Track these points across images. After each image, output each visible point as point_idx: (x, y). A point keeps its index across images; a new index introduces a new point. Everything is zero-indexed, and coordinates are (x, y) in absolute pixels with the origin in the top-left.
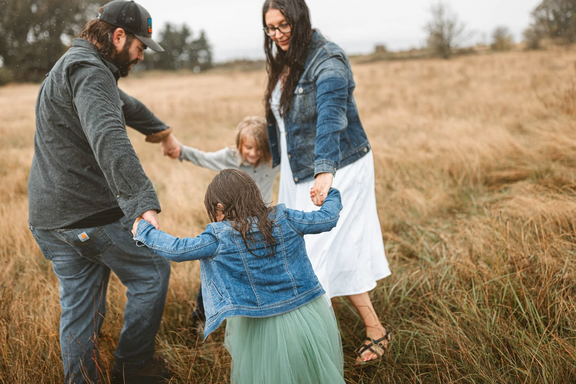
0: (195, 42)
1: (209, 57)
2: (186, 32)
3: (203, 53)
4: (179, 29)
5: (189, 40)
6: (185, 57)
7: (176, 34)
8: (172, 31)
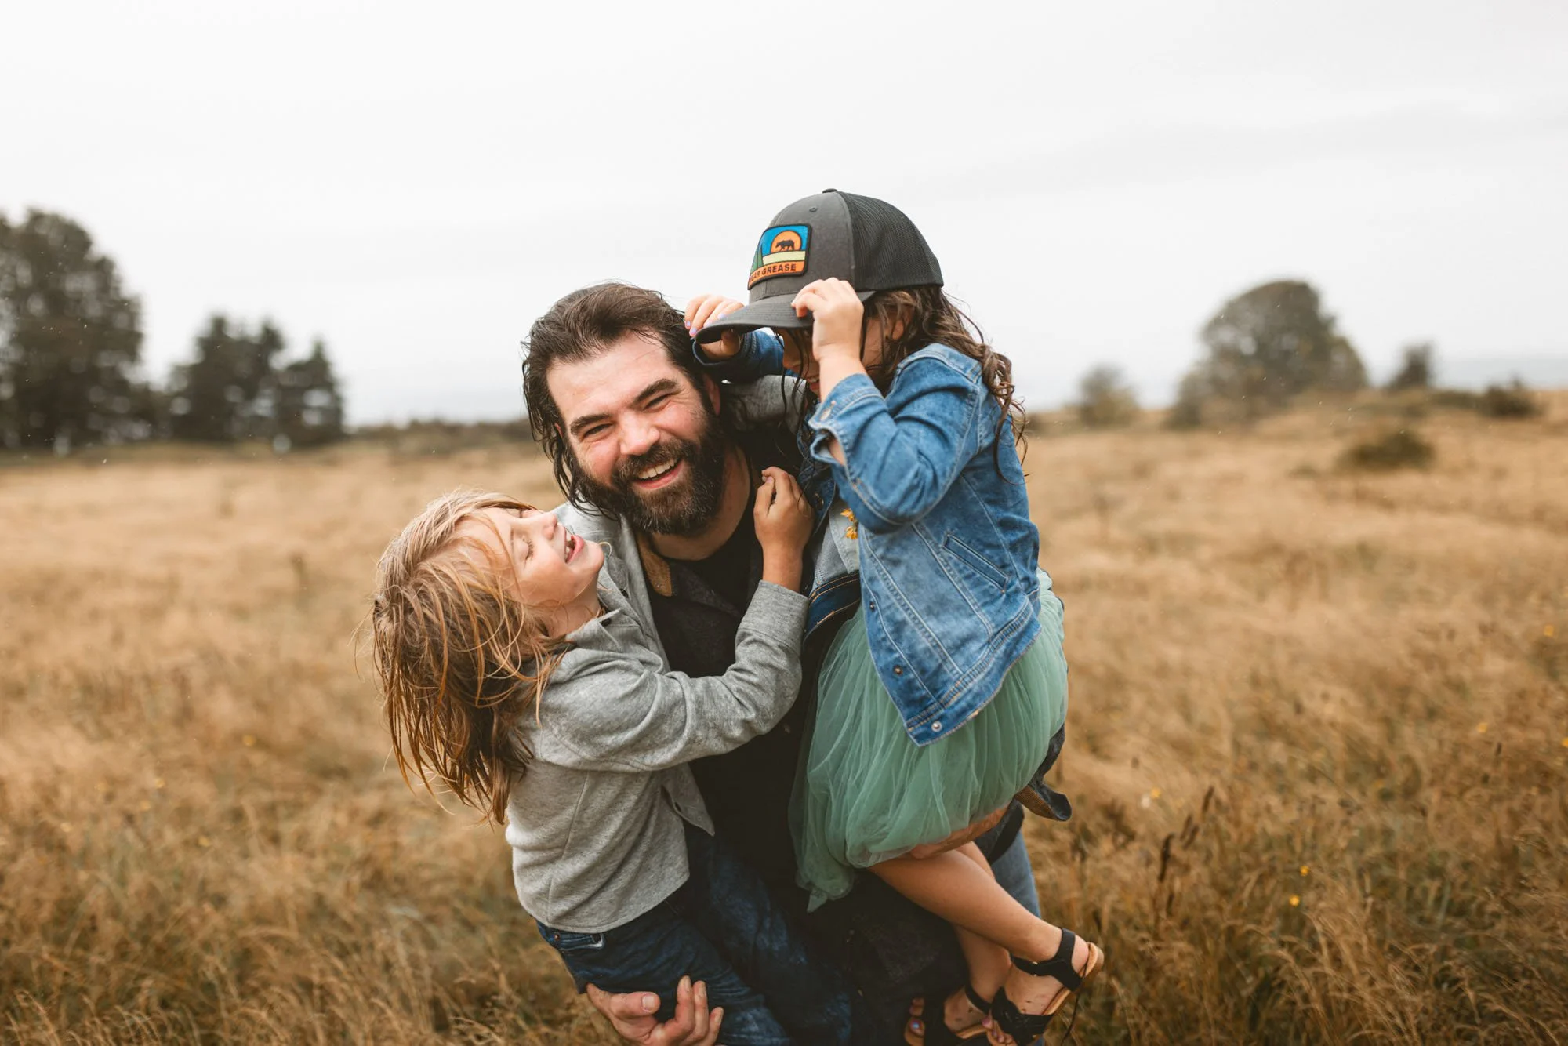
0: (296, 368)
1: (335, 412)
2: (271, 340)
3: (317, 399)
4: (254, 330)
5: (280, 361)
6: (264, 406)
7: (243, 343)
8: (232, 334)
